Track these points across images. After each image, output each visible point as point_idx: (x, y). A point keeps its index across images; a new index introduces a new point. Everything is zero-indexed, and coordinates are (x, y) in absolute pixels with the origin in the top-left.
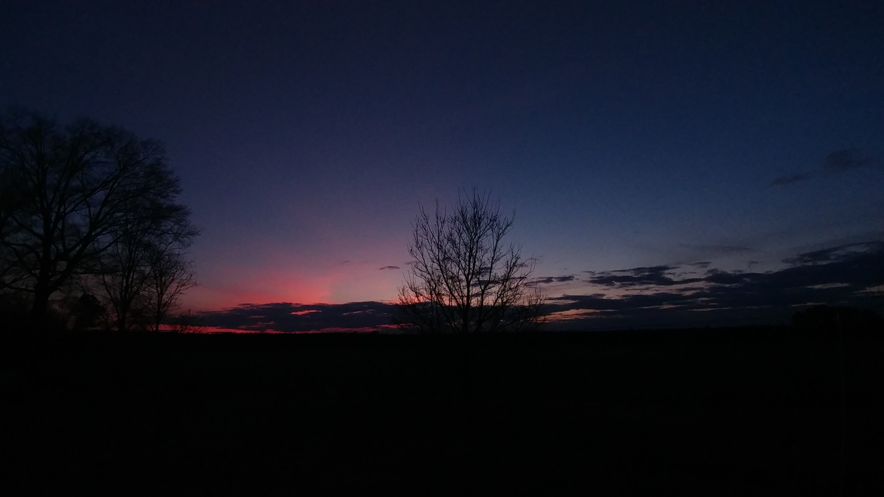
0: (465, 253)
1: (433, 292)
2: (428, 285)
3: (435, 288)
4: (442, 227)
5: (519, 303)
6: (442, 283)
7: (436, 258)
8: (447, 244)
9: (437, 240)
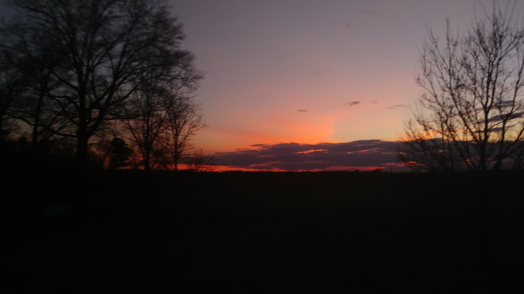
2: (438, 116)
3: (447, 120)
6: (455, 115)
7: (447, 86)
8: (460, 69)
9: (448, 65)
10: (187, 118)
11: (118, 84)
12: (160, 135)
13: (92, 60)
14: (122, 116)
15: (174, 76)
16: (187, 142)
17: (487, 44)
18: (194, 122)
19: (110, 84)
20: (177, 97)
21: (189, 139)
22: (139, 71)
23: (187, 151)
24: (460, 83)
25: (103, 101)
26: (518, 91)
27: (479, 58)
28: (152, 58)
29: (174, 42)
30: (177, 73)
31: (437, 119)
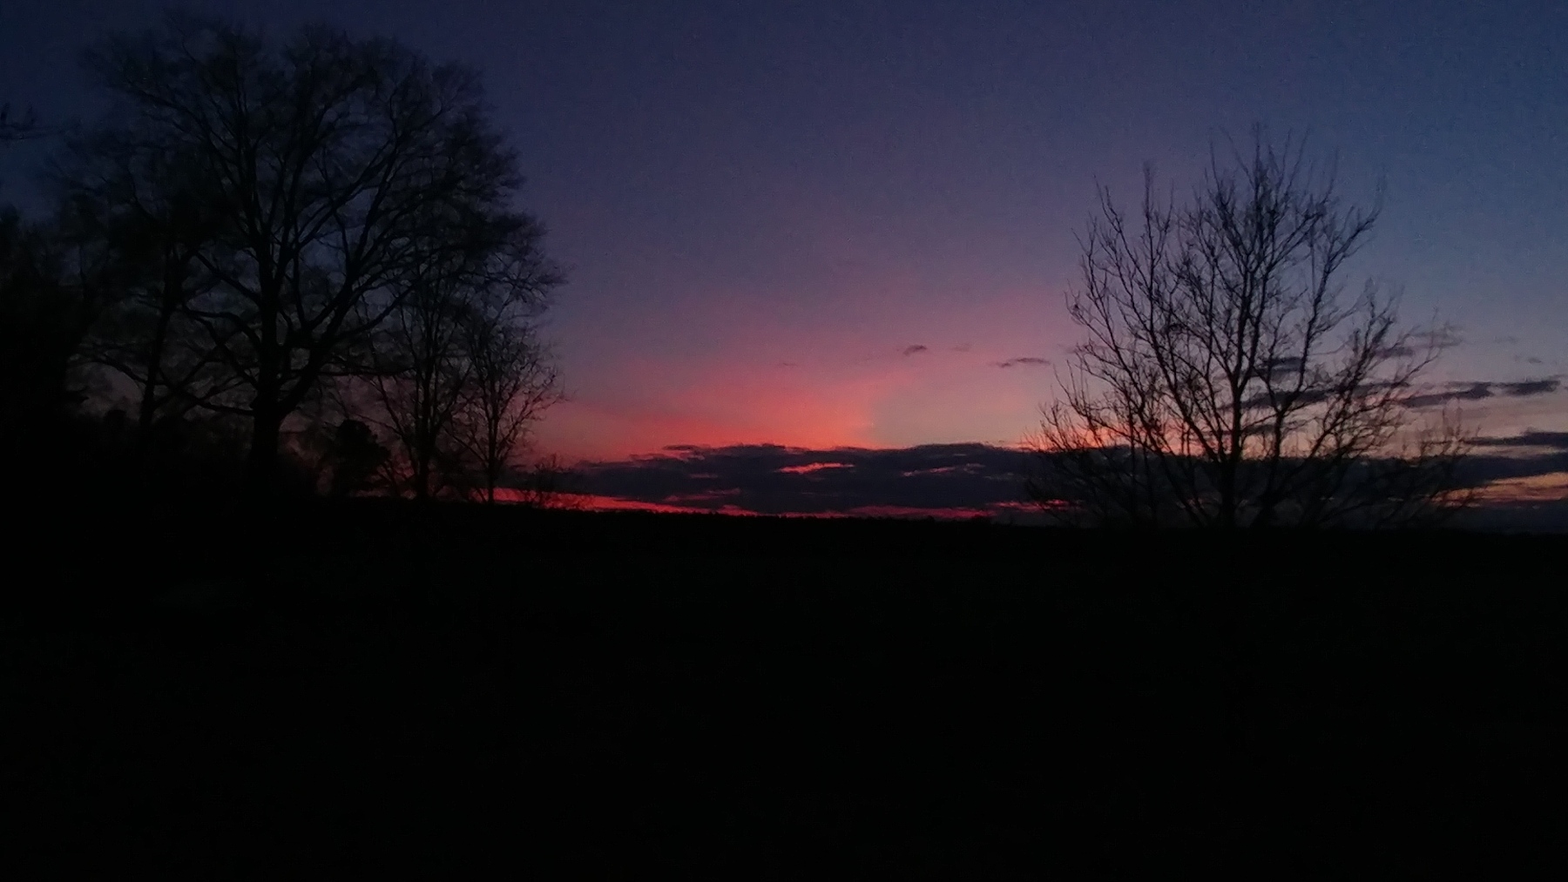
0: (1229, 312)
1: (1136, 416)
2: (1123, 397)
3: (1143, 405)
4: (1162, 240)
5: (1389, 450)
6: (1161, 394)
7: (1145, 326)
8: (1176, 287)
9: (1148, 277)
10: (521, 378)
11: (357, 289)
12: (454, 416)
13: (296, 230)
14: (365, 367)
15: (493, 276)
16: (519, 436)
17: (1241, 230)
18: (538, 388)
19: (338, 290)
20: (499, 327)
21: (525, 430)
22: (409, 259)
23: (519, 459)
24: (1174, 320)
25: (320, 330)
26: (1313, 344)
27: (1220, 262)
28: (441, 230)
29: (495, 194)
30: (501, 267)
31: (1119, 403)
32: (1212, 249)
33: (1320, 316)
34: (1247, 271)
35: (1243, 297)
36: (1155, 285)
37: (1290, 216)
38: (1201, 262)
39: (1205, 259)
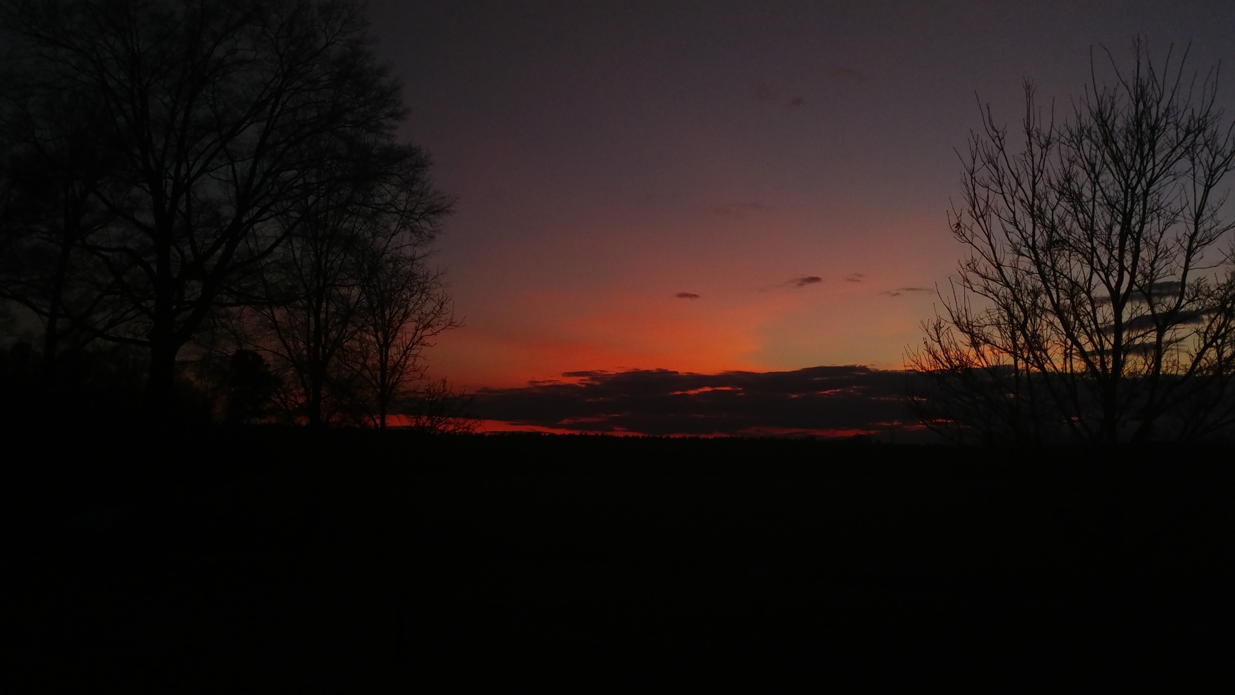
0: (1110, 228)
1: (1019, 333)
2: (1004, 313)
3: (1026, 322)
6: (1044, 310)
7: (1027, 243)
8: (1058, 203)
9: (1030, 194)
10: (411, 306)
11: (247, 222)
12: (346, 344)
13: (188, 164)
14: (256, 298)
15: (381, 207)
16: (409, 362)
17: (1121, 145)
18: (427, 315)
19: (229, 222)
20: (388, 256)
21: (416, 356)
22: (297, 191)
23: (410, 384)
24: (1056, 237)
25: (212, 262)
26: (1194, 258)
27: (1101, 178)
28: (329, 162)
29: (380, 125)
30: (389, 198)
31: (1001, 320)
32: (1093, 166)
33: (1201, 230)
34: (1128, 186)
35: (1124, 214)
36: (1037, 202)
37: (1171, 132)
38: (1082, 177)
39: (1086, 176)
